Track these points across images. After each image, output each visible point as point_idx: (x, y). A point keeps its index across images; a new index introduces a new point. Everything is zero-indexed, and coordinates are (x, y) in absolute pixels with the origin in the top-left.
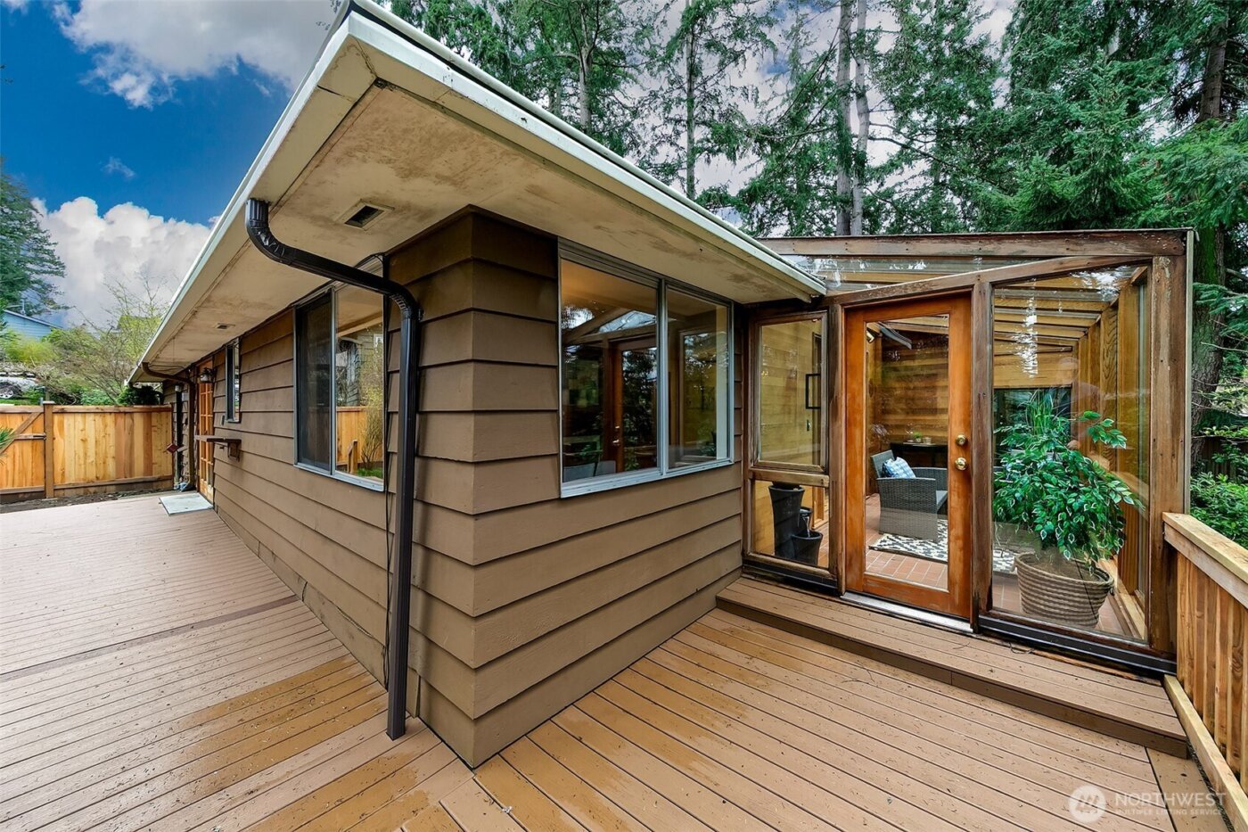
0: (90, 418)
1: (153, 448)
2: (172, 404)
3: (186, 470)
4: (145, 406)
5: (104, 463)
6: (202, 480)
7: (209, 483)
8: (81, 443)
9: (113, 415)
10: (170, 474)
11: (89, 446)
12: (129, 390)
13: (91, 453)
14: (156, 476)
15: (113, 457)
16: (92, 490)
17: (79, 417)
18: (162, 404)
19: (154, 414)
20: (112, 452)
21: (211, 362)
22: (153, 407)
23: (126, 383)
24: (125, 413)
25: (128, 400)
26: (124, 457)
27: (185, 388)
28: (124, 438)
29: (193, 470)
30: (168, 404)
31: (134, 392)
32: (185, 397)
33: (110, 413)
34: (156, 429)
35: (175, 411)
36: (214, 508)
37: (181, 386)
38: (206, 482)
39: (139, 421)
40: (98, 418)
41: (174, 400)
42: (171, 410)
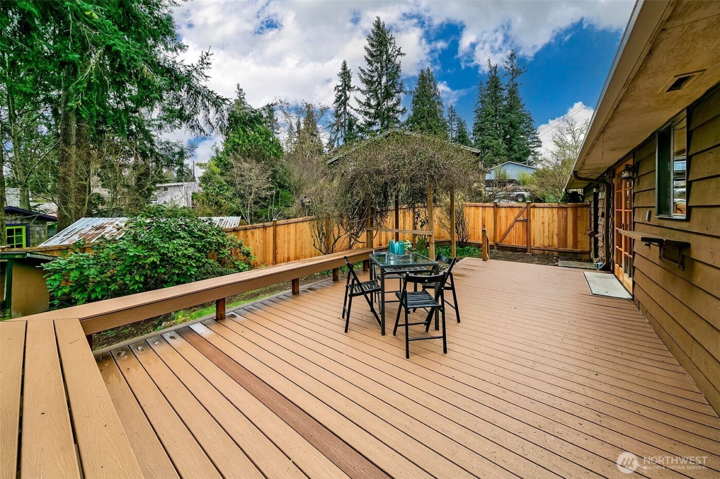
0: (546, 210)
1: (578, 231)
2: (590, 202)
3: (601, 253)
4: (574, 204)
5: (552, 237)
6: (617, 266)
7: (626, 272)
8: (542, 224)
9: (557, 209)
10: (588, 250)
11: (545, 227)
12: (565, 194)
13: (546, 231)
14: (579, 250)
15: (557, 235)
16: (546, 252)
17: (541, 209)
18: (583, 202)
19: (579, 209)
20: (556, 231)
21: (632, 160)
22: (578, 204)
23: (564, 190)
24: (563, 208)
25: (565, 200)
26: (562, 235)
27: (602, 189)
28: (562, 223)
29: (608, 254)
30: (587, 202)
31: (568, 195)
32: (602, 196)
33: (555, 208)
34: (580, 218)
35: (592, 206)
36: (633, 299)
37: (598, 187)
38: (622, 269)
39: (570, 213)
40: (549, 210)
41: (591, 199)
42: (589, 206)
